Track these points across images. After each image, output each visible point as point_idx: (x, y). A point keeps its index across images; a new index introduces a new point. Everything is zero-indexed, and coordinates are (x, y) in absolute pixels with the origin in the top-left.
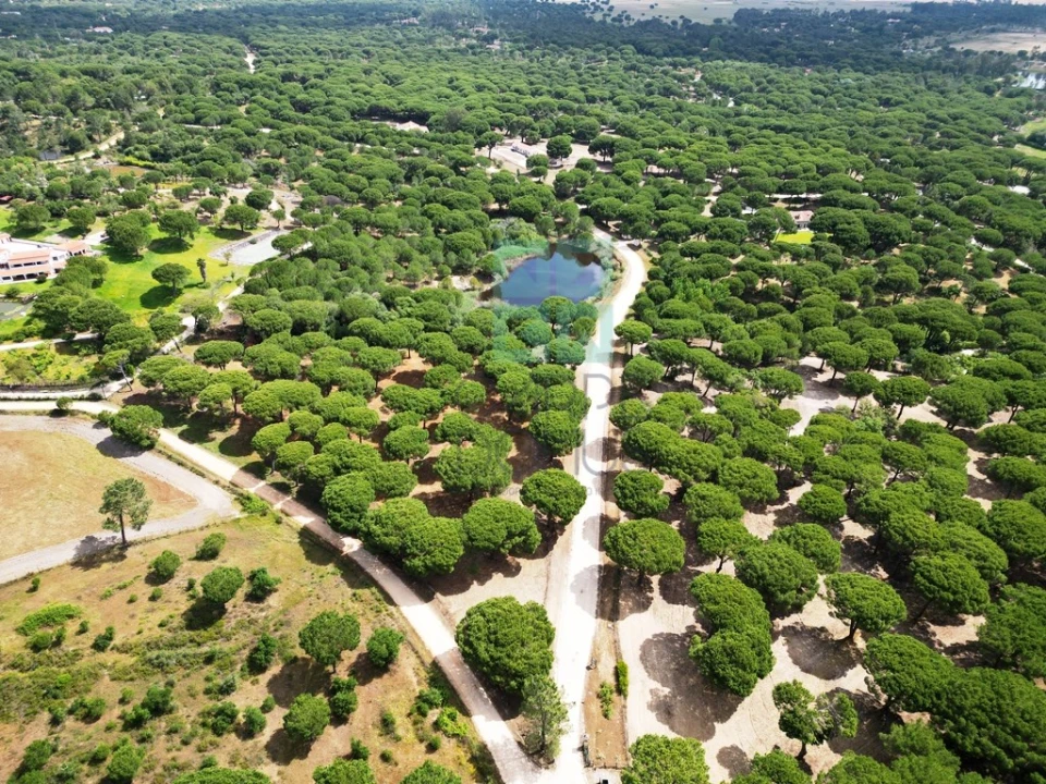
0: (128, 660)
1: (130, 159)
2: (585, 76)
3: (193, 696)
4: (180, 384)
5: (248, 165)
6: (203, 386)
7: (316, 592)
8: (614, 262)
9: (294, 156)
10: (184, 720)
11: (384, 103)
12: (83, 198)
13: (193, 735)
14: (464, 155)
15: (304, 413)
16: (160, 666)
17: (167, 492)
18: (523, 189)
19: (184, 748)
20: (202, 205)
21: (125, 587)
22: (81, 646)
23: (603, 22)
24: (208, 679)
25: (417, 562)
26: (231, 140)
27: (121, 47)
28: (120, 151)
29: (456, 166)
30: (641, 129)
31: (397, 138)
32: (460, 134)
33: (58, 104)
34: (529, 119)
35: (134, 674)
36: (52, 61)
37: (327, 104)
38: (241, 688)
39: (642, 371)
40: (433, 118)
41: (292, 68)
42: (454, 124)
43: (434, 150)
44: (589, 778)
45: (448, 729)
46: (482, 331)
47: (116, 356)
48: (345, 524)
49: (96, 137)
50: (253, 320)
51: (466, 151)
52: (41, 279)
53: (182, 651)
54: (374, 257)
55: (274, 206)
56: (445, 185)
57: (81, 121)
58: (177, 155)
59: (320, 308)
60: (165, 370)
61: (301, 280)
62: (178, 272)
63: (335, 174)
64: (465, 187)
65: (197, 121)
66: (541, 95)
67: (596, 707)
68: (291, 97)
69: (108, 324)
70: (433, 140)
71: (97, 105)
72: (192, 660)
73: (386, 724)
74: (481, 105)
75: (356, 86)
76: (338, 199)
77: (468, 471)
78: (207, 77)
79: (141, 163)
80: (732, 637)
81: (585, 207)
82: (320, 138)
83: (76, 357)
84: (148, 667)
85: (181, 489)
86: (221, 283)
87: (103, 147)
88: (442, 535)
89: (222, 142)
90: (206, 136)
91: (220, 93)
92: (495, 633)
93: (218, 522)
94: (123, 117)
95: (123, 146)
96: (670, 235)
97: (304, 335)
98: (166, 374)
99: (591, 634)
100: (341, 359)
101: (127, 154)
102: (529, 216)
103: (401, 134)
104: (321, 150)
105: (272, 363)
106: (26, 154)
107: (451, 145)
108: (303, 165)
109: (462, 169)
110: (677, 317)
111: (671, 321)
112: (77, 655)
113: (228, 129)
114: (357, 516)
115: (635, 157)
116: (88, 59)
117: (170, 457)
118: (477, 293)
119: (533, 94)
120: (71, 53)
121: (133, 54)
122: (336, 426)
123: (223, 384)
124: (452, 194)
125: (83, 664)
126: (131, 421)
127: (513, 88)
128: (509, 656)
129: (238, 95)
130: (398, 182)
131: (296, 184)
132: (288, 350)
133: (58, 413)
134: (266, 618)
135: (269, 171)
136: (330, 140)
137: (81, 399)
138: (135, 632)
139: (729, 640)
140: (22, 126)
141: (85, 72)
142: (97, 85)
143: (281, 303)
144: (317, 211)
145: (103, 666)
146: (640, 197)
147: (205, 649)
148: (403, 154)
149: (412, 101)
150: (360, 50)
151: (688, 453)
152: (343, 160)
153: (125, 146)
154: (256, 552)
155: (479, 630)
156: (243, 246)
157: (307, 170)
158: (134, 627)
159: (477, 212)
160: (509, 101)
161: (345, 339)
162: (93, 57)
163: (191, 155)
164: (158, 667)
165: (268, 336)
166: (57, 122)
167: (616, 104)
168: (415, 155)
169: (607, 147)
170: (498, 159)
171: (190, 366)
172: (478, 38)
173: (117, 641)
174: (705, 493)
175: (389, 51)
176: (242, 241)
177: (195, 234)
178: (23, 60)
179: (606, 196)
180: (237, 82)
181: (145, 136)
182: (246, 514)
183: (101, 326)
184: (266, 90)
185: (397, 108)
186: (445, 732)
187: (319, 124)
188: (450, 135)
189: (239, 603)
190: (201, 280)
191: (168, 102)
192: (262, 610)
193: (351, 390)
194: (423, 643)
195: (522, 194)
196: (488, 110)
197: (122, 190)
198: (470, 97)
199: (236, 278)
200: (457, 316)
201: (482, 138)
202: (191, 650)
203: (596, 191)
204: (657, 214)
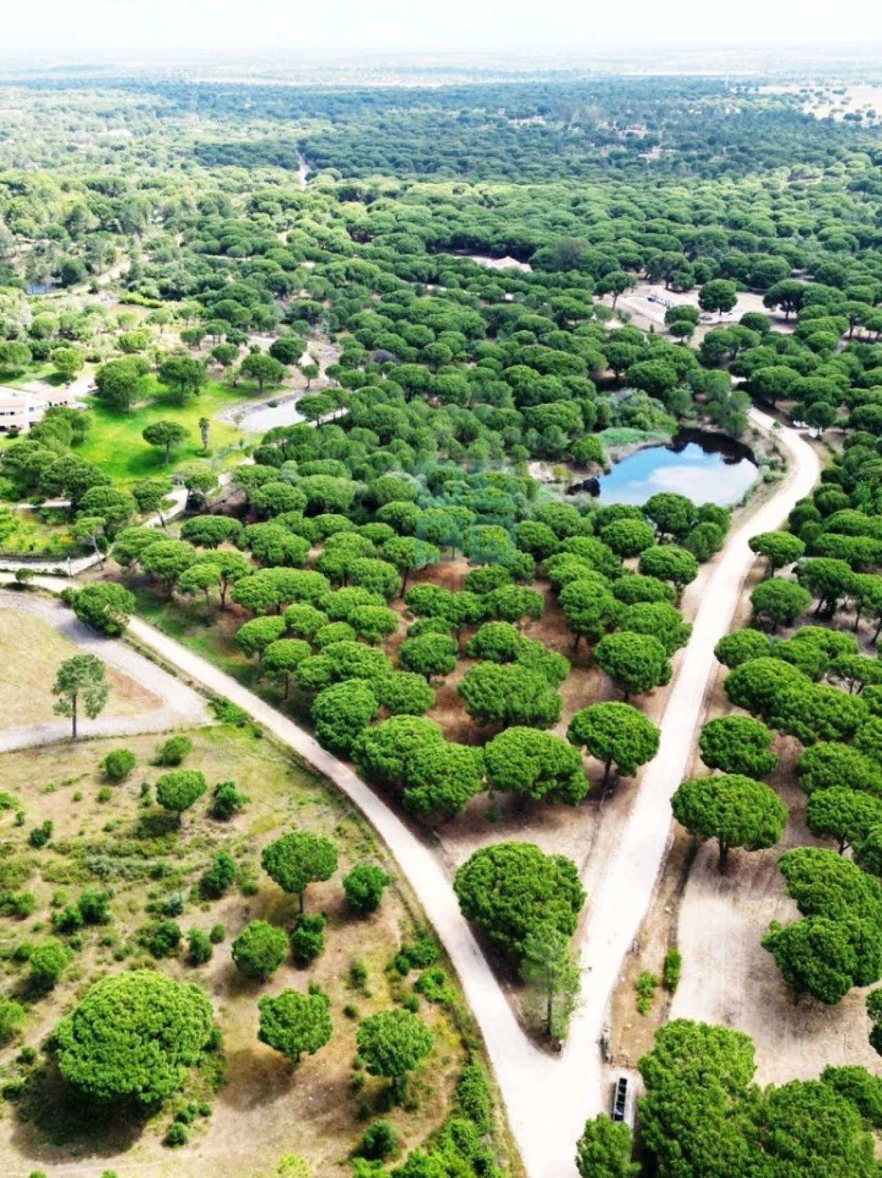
0: (64, 862)
1: (135, 296)
2: (783, 200)
3: (132, 911)
4: (161, 561)
5: (279, 308)
6: (186, 565)
7: (292, 820)
8: (774, 457)
9: (342, 298)
10: (120, 934)
11: (474, 230)
12: (73, 339)
13: (128, 952)
14: (575, 303)
15: (305, 607)
16: (101, 873)
17: (130, 689)
18: (652, 350)
19: (116, 963)
20: (215, 354)
21: (69, 783)
22: (14, 839)
23: (829, 121)
24: (152, 896)
25: (419, 792)
26: (263, 275)
27: (139, 155)
28: (123, 286)
29: (563, 318)
30: (854, 275)
31: (484, 277)
32: (575, 275)
33: (55, 225)
34: (680, 256)
35: (69, 878)
36: (53, 171)
37: (395, 231)
38: (188, 913)
39: (776, 597)
40: (539, 252)
41: (356, 183)
42: (568, 261)
43: (533, 295)
44: (604, 1075)
45: (431, 992)
46: (554, 529)
47: (90, 524)
48: (336, 738)
49: (95, 267)
50: (258, 494)
51: (578, 298)
52: (13, 434)
53: (126, 860)
54: (425, 429)
55: (306, 361)
56: (540, 342)
57: (79, 247)
58: (192, 293)
59: (344, 486)
60: (144, 545)
61: (326, 453)
62: (175, 434)
63: (391, 323)
64: (568, 346)
65: (223, 250)
66: (708, 223)
67: (629, 1000)
68: (349, 222)
69: (84, 487)
70: (535, 282)
71: (102, 228)
72: (137, 872)
73: (356, 978)
74: (612, 236)
75: (438, 208)
76: (390, 355)
77: (501, 692)
78: (245, 195)
79: (147, 301)
80: (823, 923)
81: (743, 380)
82: (380, 275)
83: (44, 527)
84: (85, 872)
85: (147, 686)
86: (226, 452)
87: (103, 280)
88: (455, 763)
89: (250, 278)
90: (232, 269)
91: (256, 215)
92: (503, 878)
93: (186, 727)
94: (132, 242)
95: (129, 281)
96: (867, 424)
97: (319, 517)
98: (146, 549)
99: (640, 915)
100: (362, 547)
101: (131, 290)
102: (657, 389)
103: (491, 273)
104: (379, 293)
105: (273, 546)
106: (11, 285)
107: (559, 290)
108: (352, 310)
109: (572, 323)
110: (849, 533)
111: (838, 537)
112: (9, 848)
113: (259, 260)
114: (352, 730)
115: (832, 314)
116: (97, 170)
117: (138, 649)
118: (562, 487)
119: (696, 223)
120: (77, 162)
121: (153, 164)
122: (342, 627)
123: (212, 565)
124: (548, 354)
125: (13, 859)
126: (98, 600)
127: (665, 214)
128: (516, 908)
129: (280, 218)
130: (478, 337)
131: (339, 336)
132: (297, 533)
133: (17, 587)
134: (228, 841)
135: (307, 316)
136: (392, 278)
137: (44, 574)
138: (75, 832)
139: (817, 926)
140: (10, 251)
141: (92, 187)
142: (105, 201)
143: (297, 478)
144: (361, 369)
145: (36, 864)
146: (827, 368)
147: (152, 863)
148: (491, 300)
149: (512, 229)
150: (453, 161)
151: (815, 700)
152: (406, 305)
153: (129, 280)
154: (227, 767)
155: (483, 873)
156: (259, 408)
157: (355, 316)
158: (75, 826)
159: (582, 379)
160: (655, 231)
161: (370, 525)
162: (104, 167)
163: (210, 292)
164: (97, 873)
165: (274, 515)
166: (50, 247)
167: (821, 239)
168: (508, 302)
169: (793, 299)
170: (625, 310)
171: (175, 542)
172: (627, 144)
173: (56, 838)
174: (831, 753)
175: (495, 161)
176: (257, 403)
177: (201, 389)
178: (19, 170)
179: (776, 364)
180: (281, 202)
181: (156, 268)
182: (219, 723)
183: (77, 489)
184: (318, 211)
185: (492, 239)
186: (427, 995)
187: (381, 257)
188: (560, 275)
189: (197, 819)
190: (202, 446)
191: (189, 225)
192: (224, 831)
193: (367, 585)
194: (415, 895)
195: (650, 357)
196: (621, 243)
197: (119, 332)
198: (599, 224)
199: (244, 447)
200: (527, 510)
201: (604, 281)
202: (137, 861)
203: (760, 357)
204: (850, 394)
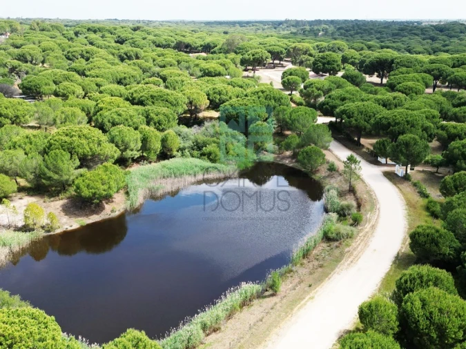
32: (232, 55)
203: (348, 96)
204: (443, 128)
